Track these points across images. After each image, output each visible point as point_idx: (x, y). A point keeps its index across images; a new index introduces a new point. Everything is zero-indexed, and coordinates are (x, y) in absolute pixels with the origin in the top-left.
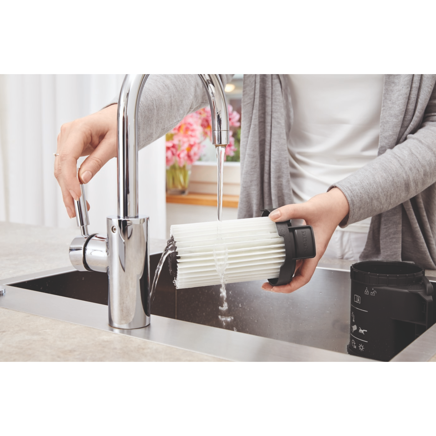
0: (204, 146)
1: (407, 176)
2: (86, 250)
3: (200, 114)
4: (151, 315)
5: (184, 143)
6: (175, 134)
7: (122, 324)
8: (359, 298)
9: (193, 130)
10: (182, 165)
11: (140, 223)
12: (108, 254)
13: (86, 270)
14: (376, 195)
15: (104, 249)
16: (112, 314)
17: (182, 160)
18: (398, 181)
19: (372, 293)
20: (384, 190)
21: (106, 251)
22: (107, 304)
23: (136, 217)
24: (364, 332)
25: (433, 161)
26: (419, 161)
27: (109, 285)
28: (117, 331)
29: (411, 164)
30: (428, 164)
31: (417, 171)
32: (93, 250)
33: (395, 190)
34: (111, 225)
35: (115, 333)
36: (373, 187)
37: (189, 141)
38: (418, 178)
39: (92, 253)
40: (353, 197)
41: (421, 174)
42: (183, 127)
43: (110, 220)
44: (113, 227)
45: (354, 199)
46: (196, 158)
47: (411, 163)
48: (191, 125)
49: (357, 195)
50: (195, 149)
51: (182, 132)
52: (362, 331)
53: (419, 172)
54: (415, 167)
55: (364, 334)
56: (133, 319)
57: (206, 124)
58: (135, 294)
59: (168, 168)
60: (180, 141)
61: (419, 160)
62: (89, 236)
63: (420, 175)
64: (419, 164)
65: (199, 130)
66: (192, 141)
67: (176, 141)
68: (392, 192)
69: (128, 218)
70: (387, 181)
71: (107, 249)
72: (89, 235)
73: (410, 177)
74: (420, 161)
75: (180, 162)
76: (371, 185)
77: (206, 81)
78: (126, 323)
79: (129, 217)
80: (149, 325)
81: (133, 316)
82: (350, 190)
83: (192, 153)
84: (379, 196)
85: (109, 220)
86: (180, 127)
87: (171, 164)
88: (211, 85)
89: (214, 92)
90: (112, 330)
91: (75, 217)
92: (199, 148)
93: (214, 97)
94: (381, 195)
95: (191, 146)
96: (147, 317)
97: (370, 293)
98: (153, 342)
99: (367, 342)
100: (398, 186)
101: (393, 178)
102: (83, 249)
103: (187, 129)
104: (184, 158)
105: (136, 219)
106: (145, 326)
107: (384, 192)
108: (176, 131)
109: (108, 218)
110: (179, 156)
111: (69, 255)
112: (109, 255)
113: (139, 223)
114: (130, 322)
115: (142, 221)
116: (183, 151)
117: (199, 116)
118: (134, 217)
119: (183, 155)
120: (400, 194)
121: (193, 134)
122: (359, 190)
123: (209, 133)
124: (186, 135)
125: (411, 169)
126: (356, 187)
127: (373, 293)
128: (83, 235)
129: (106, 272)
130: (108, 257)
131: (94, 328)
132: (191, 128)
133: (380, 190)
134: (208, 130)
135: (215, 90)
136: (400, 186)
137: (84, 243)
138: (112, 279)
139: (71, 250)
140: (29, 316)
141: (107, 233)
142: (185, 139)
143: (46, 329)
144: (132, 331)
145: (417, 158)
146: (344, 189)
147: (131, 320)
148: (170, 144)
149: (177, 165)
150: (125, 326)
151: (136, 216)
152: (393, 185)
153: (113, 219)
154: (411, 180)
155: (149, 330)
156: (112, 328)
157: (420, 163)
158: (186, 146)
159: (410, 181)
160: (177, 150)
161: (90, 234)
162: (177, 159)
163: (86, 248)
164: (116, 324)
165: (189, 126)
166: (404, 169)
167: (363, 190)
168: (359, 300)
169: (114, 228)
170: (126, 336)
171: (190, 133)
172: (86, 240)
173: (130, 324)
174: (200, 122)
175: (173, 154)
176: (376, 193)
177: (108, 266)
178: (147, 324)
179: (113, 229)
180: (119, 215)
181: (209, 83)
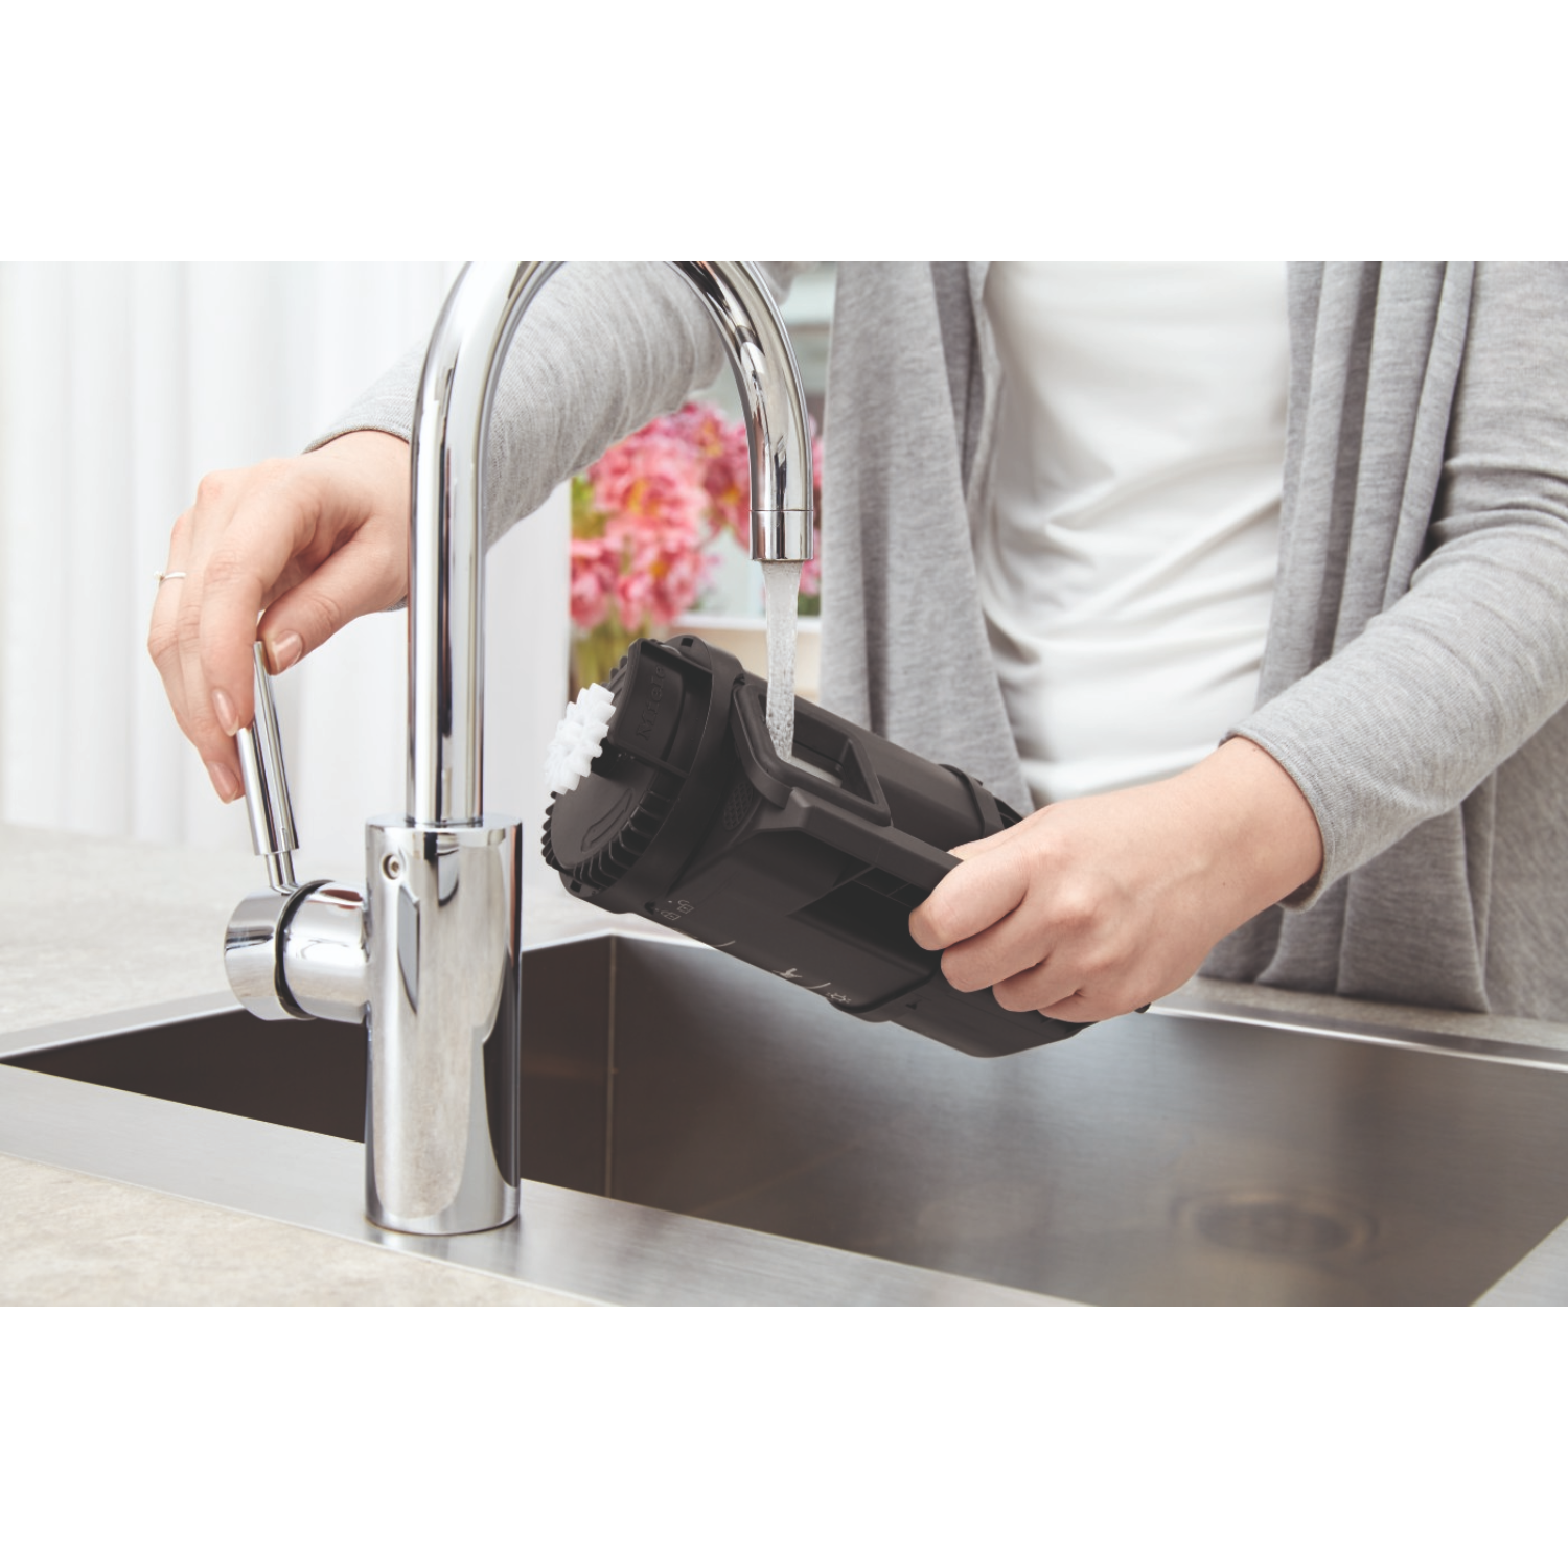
0: (715, 560)
1: (1485, 688)
2: (288, 939)
3: (702, 444)
4: (524, 1182)
5: (642, 546)
6: (614, 516)
7: (415, 1215)
9: (676, 503)
10: (632, 627)
11: (489, 843)
12: (368, 956)
13: (284, 1015)
14: (1397, 767)
15: (354, 938)
16: (378, 1177)
17: (635, 608)
18: (1458, 709)
20: (1421, 747)
21: (360, 946)
22: (361, 1140)
23: (476, 822)
25: (1556, 620)
26: (1511, 629)
27: (371, 1063)
28: (393, 1241)
29: (1486, 643)
30: (1544, 636)
31: (1516, 665)
32: (311, 940)
33: (1457, 742)
34: (382, 849)
35: (388, 1252)
36: (1377, 739)
37: (660, 540)
38: (1523, 691)
39: (307, 953)
40: (1317, 778)
41: (1532, 676)
42: (642, 491)
43: (377, 832)
44: (388, 858)
45: (1322, 784)
46: (686, 599)
47: (1483, 640)
48: (668, 482)
49: (1331, 769)
50: (682, 569)
51: (635, 508)
53: (1521, 668)
54: (1503, 653)
56: (457, 1199)
57: (719, 479)
58: (466, 1099)
59: (584, 634)
60: (627, 539)
61: (1509, 626)
62: (295, 890)
63: (1527, 678)
64: (1512, 637)
65: (695, 500)
66: (673, 539)
67: (613, 542)
68: (1448, 750)
69: (445, 826)
70: (1422, 714)
71: (365, 936)
72: (296, 886)
73: (1496, 689)
74: (1514, 627)
75: (627, 615)
76: (1368, 732)
77: (733, 329)
78: (428, 1212)
79: (449, 822)
80: (516, 1219)
81: (456, 1186)
82: (1300, 751)
83: (672, 581)
84: (1407, 770)
85: (374, 831)
86: (629, 491)
87: (596, 620)
88: (751, 346)
89: (760, 370)
90: (378, 1239)
91: (243, 799)
92: (696, 566)
93: (760, 389)
94: (1414, 766)
95: (668, 559)
96: (510, 1190)
98: (527, 1284)
100: (1463, 726)
101: (1437, 700)
102: (274, 935)
103: (654, 498)
104: (641, 600)
105: (476, 830)
106: (498, 1224)
107: (1419, 752)
108: (614, 506)
109: (372, 826)
110: (624, 591)
111: (225, 961)
112: (372, 959)
113: (484, 843)
114: (445, 1207)
115: (495, 837)
116: (639, 574)
117: (696, 453)
118: (466, 821)
119: (638, 589)
120: (1476, 755)
121: (676, 515)
122: (1333, 751)
123: (732, 514)
124: (649, 519)
125: (1490, 660)
126: (1318, 741)
128: (278, 888)
129: (358, 1021)
130: (369, 968)
131: (310, 1231)
132: (669, 494)
133: (1404, 745)
134: (729, 503)
135: (766, 365)
136: (1469, 725)
137: (280, 915)
138: (382, 1041)
139: (231, 939)
140: (69, 1182)
141: (367, 879)
142: (647, 535)
143: (134, 1233)
144: (454, 1242)
145: (1500, 617)
146: (1280, 748)
147: (450, 1200)
148: (591, 550)
149: (616, 626)
150: (425, 1224)
151: (473, 819)
152: (1445, 727)
153: (387, 830)
154: (1501, 699)
155: (516, 1240)
156: (378, 1229)
157: (1517, 637)
158: (650, 556)
159: (1499, 702)
160: (616, 571)
161: (302, 880)
162: (619, 602)
163: (286, 931)
164: (391, 1217)
165: (660, 488)
166: (1467, 664)
167: (1347, 749)
169: (391, 861)
170: (429, 1262)
171: (664, 511)
172: (286, 901)
173: (444, 1215)
174: (700, 472)
175: (604, 587)
176: (1395, 757)
177: (368, 1002)
178: (507, 1217)
179: (389, 867)
180: (412, 815)
181: (744, 340)
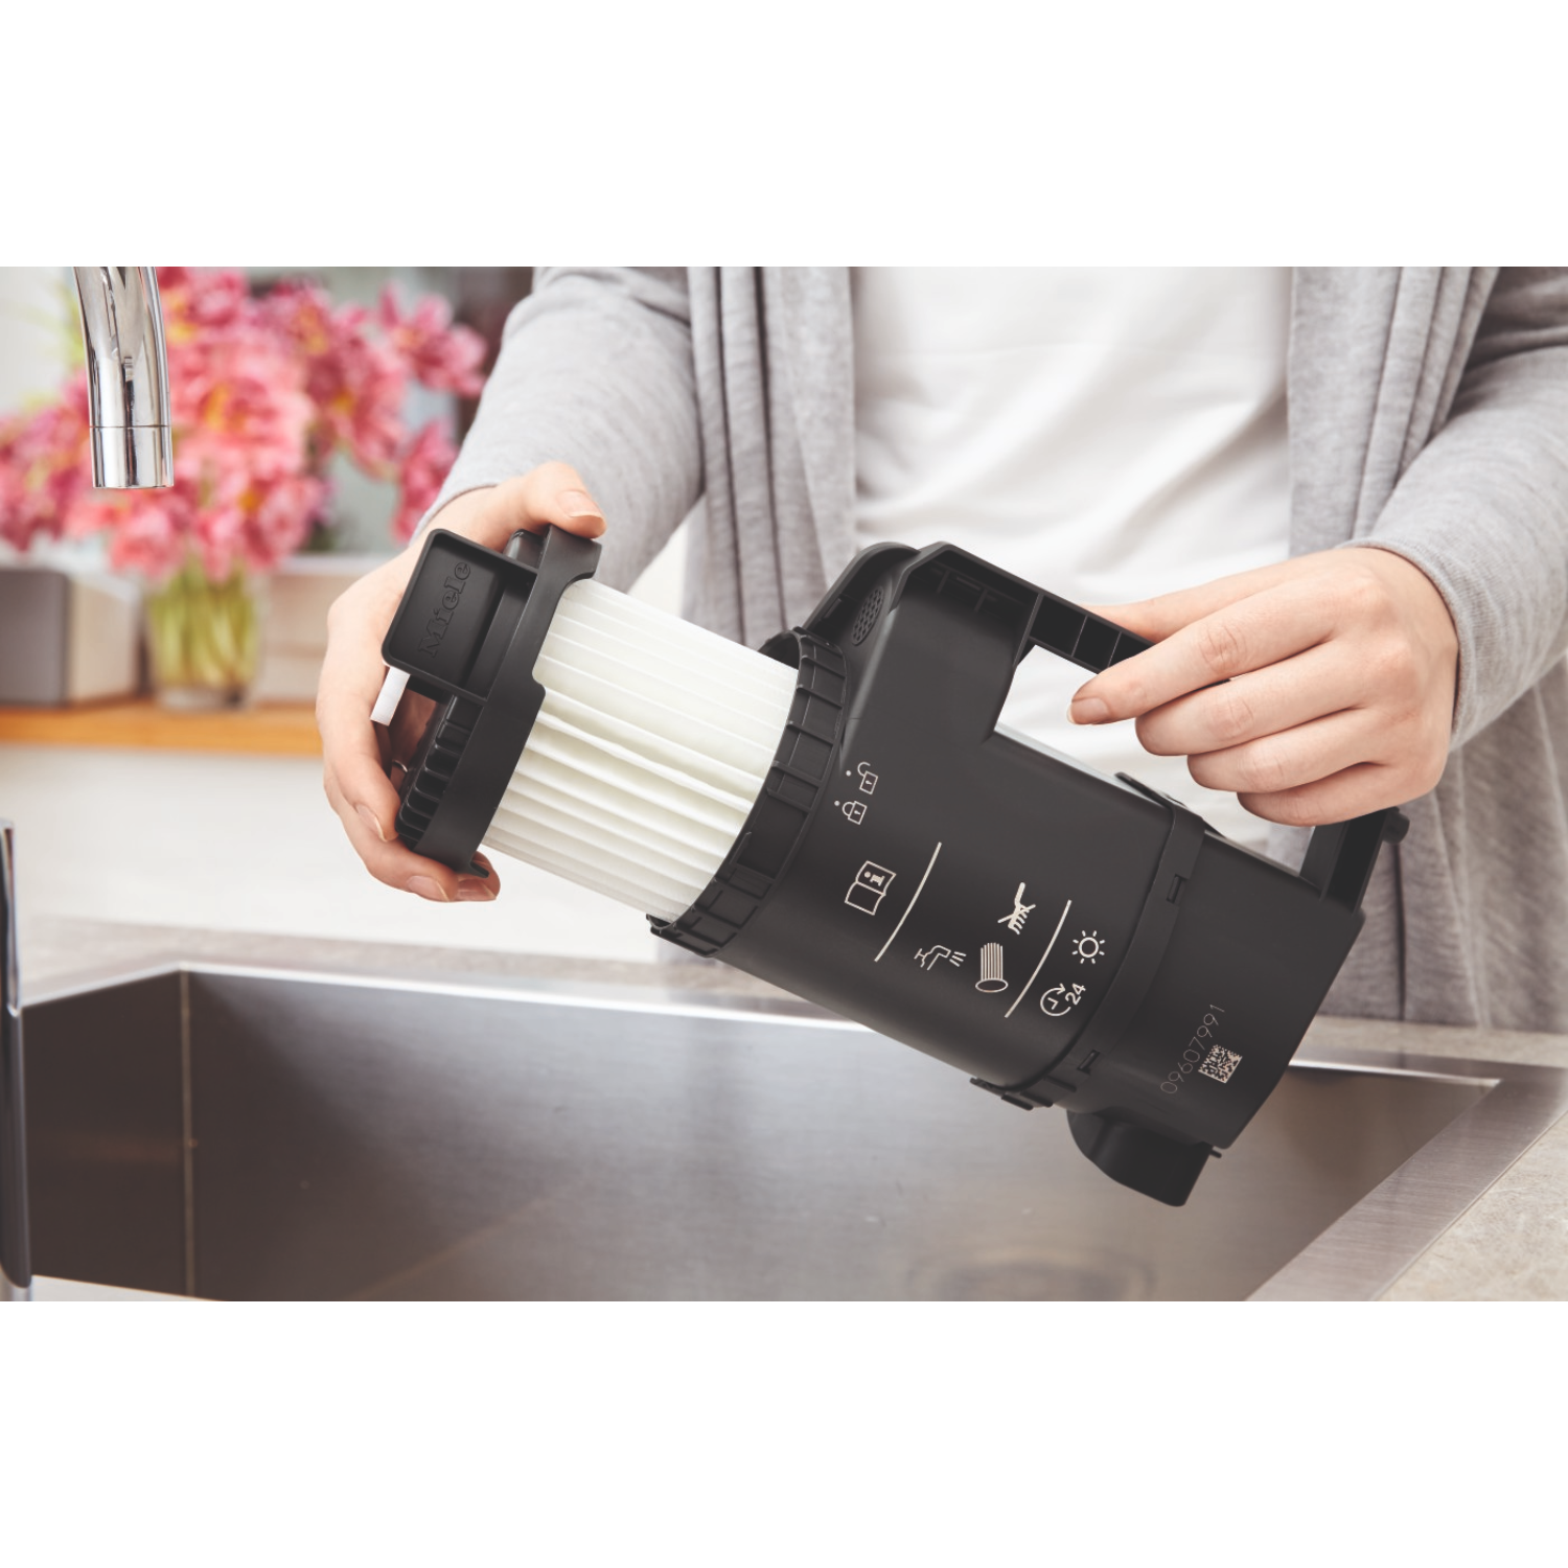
3: (300, 336)
5: (227, 471)
6: (190, 433)
8: (869, 868)
9: (268, 414)
10: (221, 574)
17: (221, 552)
19: (865, 786)
24: (1024, 902)
37: (250, 463)
42: (223, 399)
46: (289, 539)
48: (256, 388)
50: (280, 501)
51: (215, 422)
52: (1017, 917)
55: (1033, 906)
57: (325, 382)
60: (206, 463)
65: (294, 408)
66: (267, 461)
67: (193, 464)
75: (210, 562)
83: (266, 517)
86: (205, 399)
87: (169, 570)
95: (262, 488)
97: (863, 798)
99: (1069, 902)
103: (240, 408)
104: (229, 542)
110: (205, 530)
116: (224, 509)
117: (291, 348)
119: (225, 527)
121: (270, 429)
123: (344, 428)
124: (235, 436)
127: (868, 781)
132: (259, 403)
134: (340, 412)
142: (233, 456)
149: (196, 578)
158: (236, 486)
160: (195, 505)
162: (198, 545)
165: (247, 394)
168: (880, 873)
171: (252, 425)
174: (299, 373)
175: (178, 525)
